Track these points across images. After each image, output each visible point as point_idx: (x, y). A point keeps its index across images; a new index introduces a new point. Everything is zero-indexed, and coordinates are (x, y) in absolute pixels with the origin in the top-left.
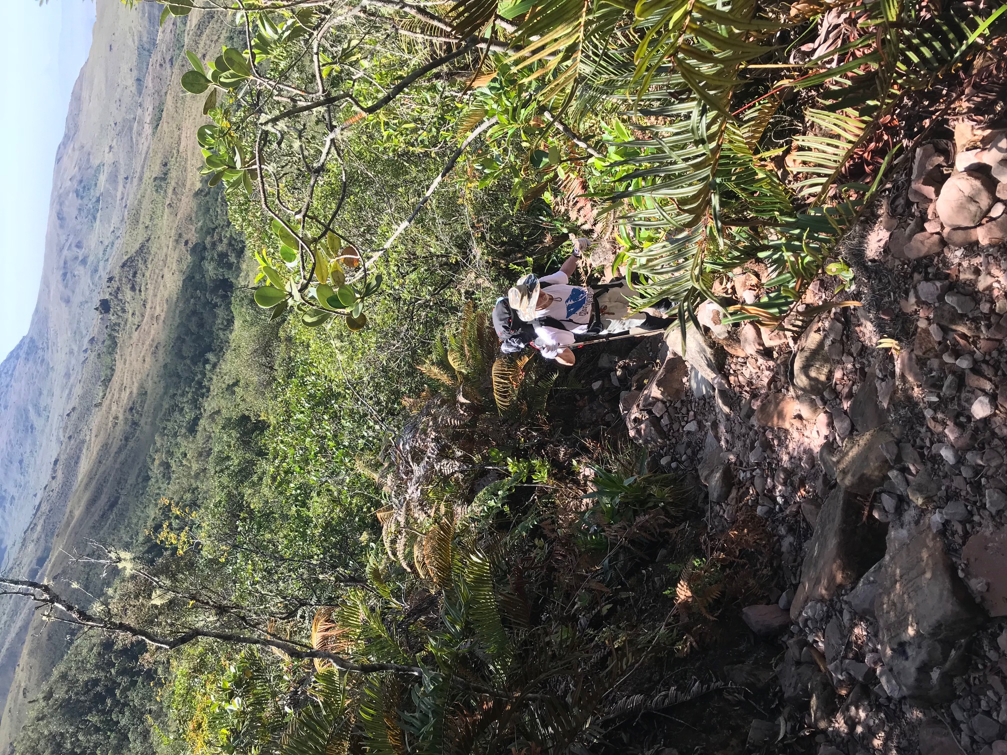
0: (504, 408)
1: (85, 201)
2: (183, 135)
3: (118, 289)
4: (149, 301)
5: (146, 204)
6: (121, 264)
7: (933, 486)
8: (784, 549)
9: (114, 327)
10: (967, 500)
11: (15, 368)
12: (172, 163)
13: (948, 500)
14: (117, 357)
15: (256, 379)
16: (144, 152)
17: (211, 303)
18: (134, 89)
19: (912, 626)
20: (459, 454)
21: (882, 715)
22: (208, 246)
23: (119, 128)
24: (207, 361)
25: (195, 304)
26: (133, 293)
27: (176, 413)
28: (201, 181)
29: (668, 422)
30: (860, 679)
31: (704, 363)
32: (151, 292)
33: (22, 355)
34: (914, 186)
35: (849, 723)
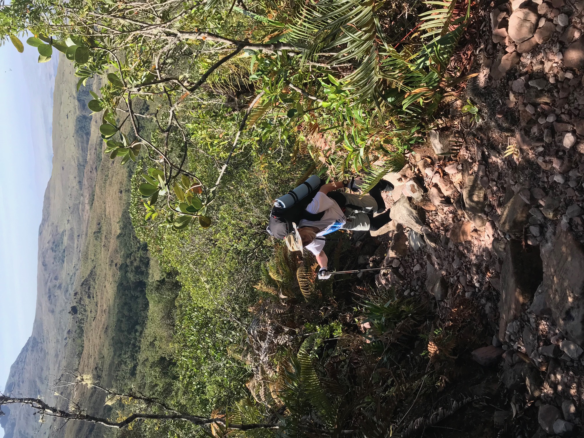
0: (308, 297)
1: (57, 253)
2: (107, 206)
3: (81, 298)
4: (99, 302)
5: (91, 248)
6: (81, 284)
7: (556, 202)
8: (487, 312)
9: (80, 322)
10: (578, 201)
11: (26, 357)
12: (102, 222)
13: (567, 207)
14: (85, 338)
15: (165, 334)
16: (87, 220)
17: (134, 296)
18: (78, 187)
19: (570, 296)
20: (287, 329)
21: (571, 373)
22: (129, 264)
23: (71, 210)
24: (136, 331)
25: (125, 299)
26: (89, 300)
27: (123, 366)
28: (120, 229)
29: (403, 270)
30: (551, 356)
31: (413, 222)
32: (99, 297)
33: (30, 348)
34: (494, 32)
35: (553, 386)
